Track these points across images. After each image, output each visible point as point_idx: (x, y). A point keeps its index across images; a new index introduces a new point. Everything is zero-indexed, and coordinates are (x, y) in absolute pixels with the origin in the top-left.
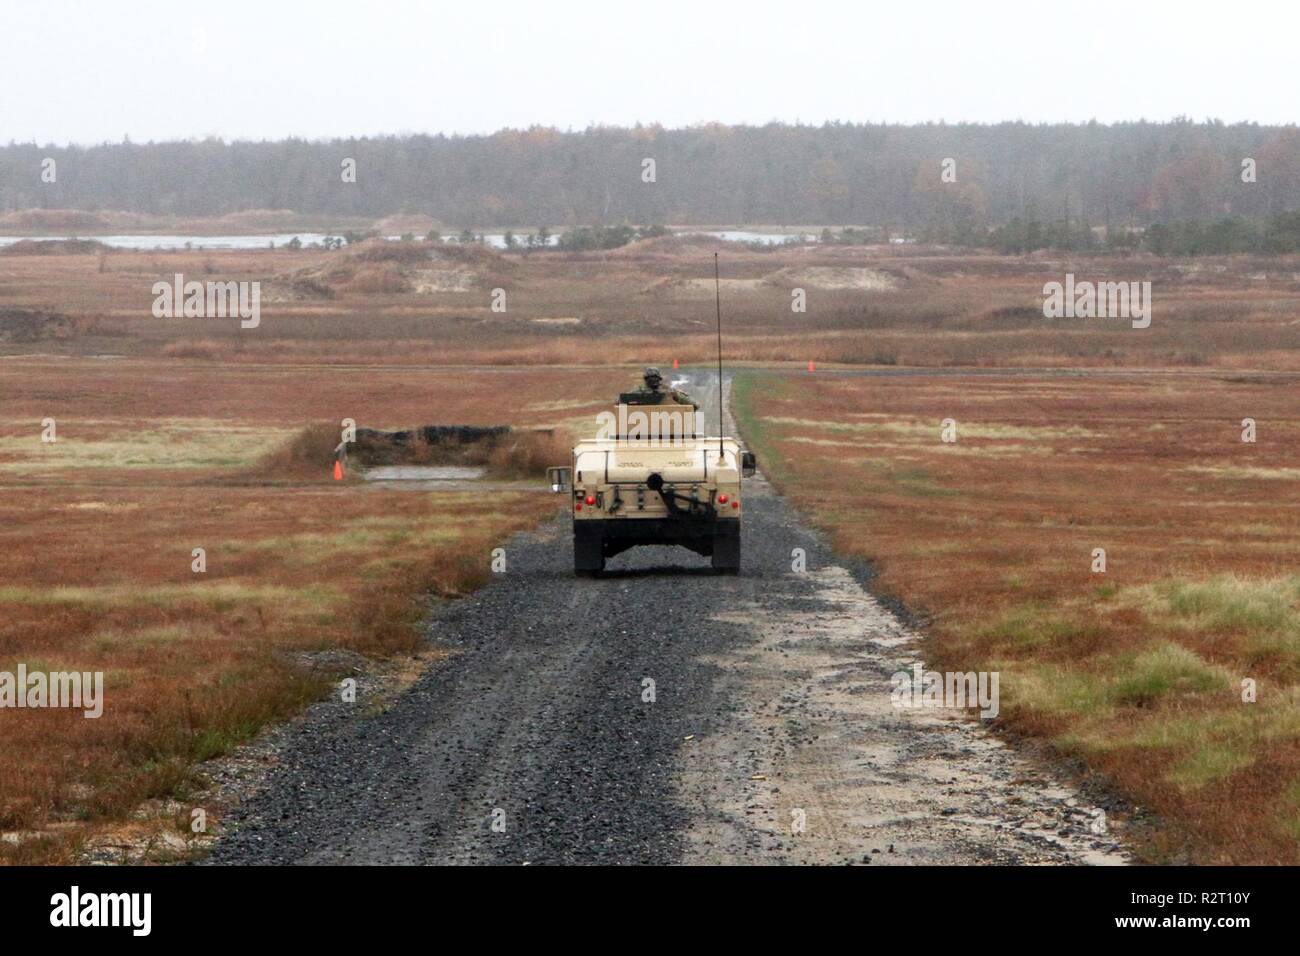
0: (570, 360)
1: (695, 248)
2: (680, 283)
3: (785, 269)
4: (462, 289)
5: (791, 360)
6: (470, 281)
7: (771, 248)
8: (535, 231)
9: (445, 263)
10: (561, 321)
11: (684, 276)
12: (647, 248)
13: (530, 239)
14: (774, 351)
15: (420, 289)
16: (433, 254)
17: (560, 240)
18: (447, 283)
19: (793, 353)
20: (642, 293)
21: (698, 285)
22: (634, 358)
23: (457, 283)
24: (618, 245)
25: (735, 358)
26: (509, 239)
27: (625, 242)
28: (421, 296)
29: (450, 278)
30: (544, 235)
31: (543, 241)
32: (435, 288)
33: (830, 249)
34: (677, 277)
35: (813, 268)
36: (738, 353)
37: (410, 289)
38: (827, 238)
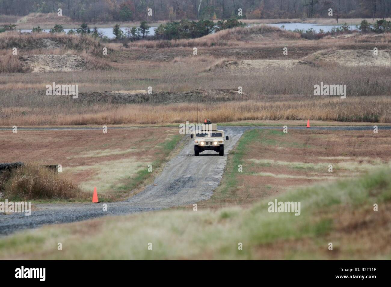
0: (130, 121)
1: (260, 36)
2: (235, 63)
3: (319, 52)
4: (69, 70)
5: (299, 120)
6: (75, 63)
7: (320, 36)
8: (137, 25)
9: (57, 50)
10: (133, 93)
11: (240, 58)
12: (223, 37)
13: (133, 31)
14: (288, 113)
15: (36, 70)
16: (48, 42)
17: (157, 32)
18: (58, 64)
19: (302, 114)
20: (205, 71)
21: (249, 65)
22: (179, 119)
23: (65, 64)
24: (201, 35)
25: (257, 119)
26: (116, 31)
27: (207, 32)
28: (36, 75)
29: (60, 60)
30: (144, 28)
31: (143, 32)
32: (48, 69)
33: (365, 36)
34: (233, 59)
35: (341, 51)
36: (259, 115)
37: (29, 70)
38: (364, 28)
